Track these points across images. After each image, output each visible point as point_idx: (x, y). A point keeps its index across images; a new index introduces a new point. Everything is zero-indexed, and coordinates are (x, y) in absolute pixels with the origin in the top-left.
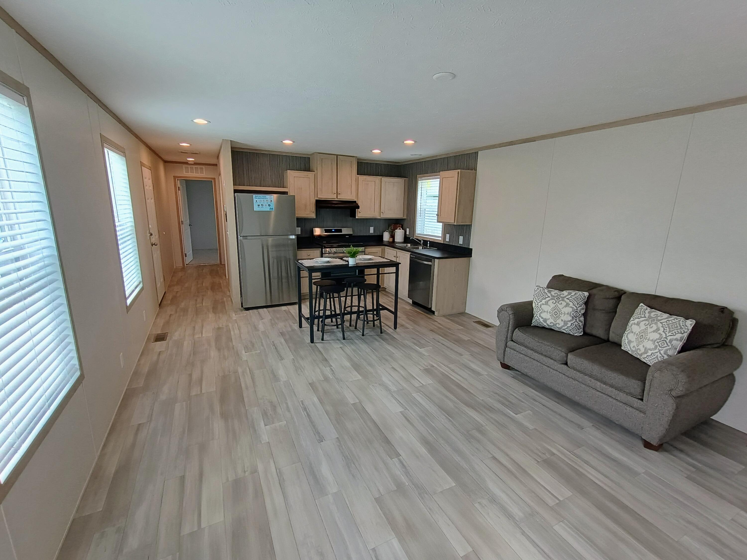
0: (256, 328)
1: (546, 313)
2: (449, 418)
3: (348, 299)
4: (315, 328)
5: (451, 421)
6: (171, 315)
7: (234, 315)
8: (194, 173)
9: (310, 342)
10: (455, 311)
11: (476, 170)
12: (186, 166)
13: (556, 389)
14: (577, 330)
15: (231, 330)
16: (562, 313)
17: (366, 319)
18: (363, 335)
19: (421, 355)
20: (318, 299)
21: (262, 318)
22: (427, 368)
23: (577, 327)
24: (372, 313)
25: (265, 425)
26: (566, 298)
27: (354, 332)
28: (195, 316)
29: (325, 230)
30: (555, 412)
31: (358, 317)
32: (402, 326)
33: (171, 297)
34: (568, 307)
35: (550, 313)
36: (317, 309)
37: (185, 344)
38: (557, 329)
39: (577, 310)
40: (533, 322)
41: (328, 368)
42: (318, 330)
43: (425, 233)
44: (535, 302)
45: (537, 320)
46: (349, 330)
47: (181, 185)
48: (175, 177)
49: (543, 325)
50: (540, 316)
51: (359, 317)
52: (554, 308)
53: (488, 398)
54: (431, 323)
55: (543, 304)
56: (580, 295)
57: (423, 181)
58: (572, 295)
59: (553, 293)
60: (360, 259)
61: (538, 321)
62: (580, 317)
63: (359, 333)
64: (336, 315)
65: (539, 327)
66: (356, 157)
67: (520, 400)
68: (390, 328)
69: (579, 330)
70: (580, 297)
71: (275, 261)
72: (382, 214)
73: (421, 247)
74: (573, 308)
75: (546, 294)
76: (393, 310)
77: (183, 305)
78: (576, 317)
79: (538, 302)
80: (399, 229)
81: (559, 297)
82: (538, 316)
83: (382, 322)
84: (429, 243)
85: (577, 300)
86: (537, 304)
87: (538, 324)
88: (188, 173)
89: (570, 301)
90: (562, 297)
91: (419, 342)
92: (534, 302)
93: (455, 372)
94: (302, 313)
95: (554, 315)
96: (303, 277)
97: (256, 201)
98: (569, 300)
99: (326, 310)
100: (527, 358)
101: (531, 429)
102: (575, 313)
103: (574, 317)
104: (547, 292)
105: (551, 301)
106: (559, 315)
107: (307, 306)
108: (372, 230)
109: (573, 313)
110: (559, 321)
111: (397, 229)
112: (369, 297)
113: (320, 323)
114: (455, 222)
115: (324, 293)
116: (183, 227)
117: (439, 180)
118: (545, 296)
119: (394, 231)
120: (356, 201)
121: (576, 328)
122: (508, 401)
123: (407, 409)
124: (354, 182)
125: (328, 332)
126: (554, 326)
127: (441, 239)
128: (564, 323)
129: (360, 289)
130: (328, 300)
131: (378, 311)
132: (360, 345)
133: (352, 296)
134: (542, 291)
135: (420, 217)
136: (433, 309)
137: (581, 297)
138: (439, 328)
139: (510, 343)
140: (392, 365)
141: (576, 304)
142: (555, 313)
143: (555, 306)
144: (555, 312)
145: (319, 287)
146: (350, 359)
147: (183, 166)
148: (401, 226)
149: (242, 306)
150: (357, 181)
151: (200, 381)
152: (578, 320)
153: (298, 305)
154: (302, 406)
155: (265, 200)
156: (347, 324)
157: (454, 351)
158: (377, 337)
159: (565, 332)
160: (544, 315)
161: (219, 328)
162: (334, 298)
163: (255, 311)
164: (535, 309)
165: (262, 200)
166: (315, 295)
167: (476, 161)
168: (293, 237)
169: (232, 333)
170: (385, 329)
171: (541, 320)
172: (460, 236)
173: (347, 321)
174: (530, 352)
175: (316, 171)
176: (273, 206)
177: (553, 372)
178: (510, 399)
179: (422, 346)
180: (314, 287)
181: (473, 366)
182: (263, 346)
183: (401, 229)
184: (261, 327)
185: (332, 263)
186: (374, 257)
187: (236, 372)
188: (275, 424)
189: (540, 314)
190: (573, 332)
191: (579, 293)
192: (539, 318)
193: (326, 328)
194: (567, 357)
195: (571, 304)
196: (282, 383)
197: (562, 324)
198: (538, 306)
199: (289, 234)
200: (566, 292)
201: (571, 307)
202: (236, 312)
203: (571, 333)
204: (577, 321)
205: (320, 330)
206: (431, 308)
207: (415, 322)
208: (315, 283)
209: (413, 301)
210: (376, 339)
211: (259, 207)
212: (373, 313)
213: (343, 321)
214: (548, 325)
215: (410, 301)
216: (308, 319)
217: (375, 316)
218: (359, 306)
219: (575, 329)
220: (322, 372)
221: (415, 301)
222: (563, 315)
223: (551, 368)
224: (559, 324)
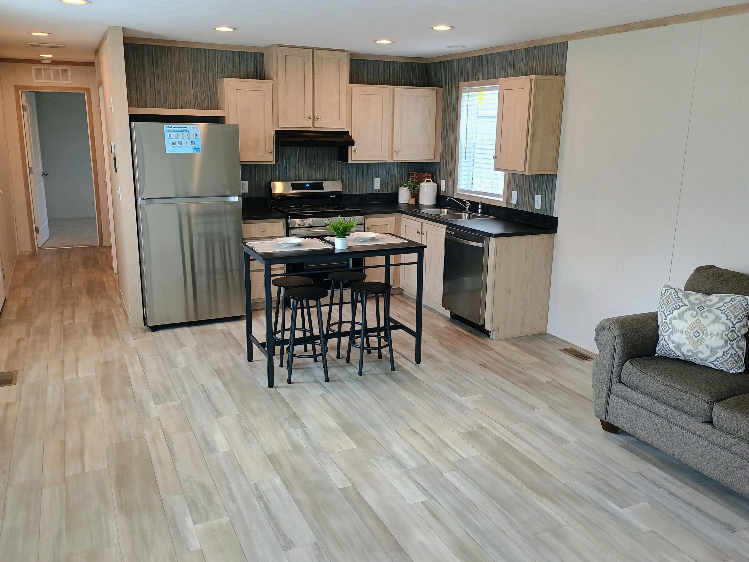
0: (172, 363)
1: (679, 333)
2: (505, 512)
3: (335, 309)
4: (276, 362)
5: (507, 517)
6: (19, 340)
7: (131, 339)
8: (51, 79)
9: (267, 385)
10: (526, 331)
11: (563, 74)
12: (38, 66)
13: (694, 466)
14: (734, 363)
15: (128, 365)
16: (707, 333)
17: (365, 345)
18: (361, 373)
19: (462, 408)
20: (281, 311)
21: (181, 344)
22: (471, 429)
23: (733, 357)
24: (376, 334)
25: (195, 523)
26: (714, 308)
27: (346, 368)
28: (62, 341)
29: (292, 185)
30: (690, 504)
31: (352, 342)
32: (431, 357)
33: (15, 309)
34: (719, 322)
35: (687, 333)
36: (279, 328)
37: (50, 389)
38: (699, 362)
39: (734, 329)
40: (657, 350)
41: (299, 431)
42: (282, 366)
43: (475, 189)
44: (662, 313)
45: (665, 345)
46: (336, 365)
47: (28, 101)
48: (17, 88)
49: (675, 355)
50: (669, 339)
51: (354, 342)
52: (694, 325)
53: (576, 481)
54: (483, 352)
55: (675, 318)
56: (739, 301)
57: (470, 94)
58: (725, 301)
59: (692, 298)
60: (355, 240)
61: (665, 347)
62: (740, 340)
63: (354, 371)
64: (312, 339)
65: (668, 357)
66: (347, 51)
67: (630, 485)
68: (410, 361)
69: (737, 362)
70: (740, 305)
71: (203, 240)
72: (395, 154)
73: (467, 214)
74: (727, 324)
75: (680, 300)
76: (414, 328)
77: (38, 322)
78: (732, 341)
79: (666, 315)
80: (427, 181)
81: (703, 306)
82: (666, 339)
83: (395, 351)
84: (481, 207)
85: (733, 311)
86: (664, 318)
87: (666, 353)
88: (42, 79)
89: (722, 313)
90: (708, 306)
91: (460, 386)
92: (660, 314)
93: (520, 438)
94: (253, 335)
95: (694, 337)
96: (253, 271)
97: (170, 135)
98: (720, 310)
99: (295, 329)
100: (646, 412)
101: (644, 531)
102: (730, 334)
103: (729, 341)
104: (681, 297)
105: (689, 313)
106: (702, 336)
107: (262, 323)
108: (377, 184)
109: (727, 333)
110: (702, 347)
111: (424, 181)
112: (371, 306)
113: (285, 352)
114: (525, 171)
115: (292, 300)
116: (32, 178)
117: (497, 91)
118: (678, 304)
119: (418, 186)
120: (348, 132)
121: (732, 360)
122: (610, 486)
123: (433, 497)
124: (344, 97)
125: (300, 369)
126: (693, 356)
127: (502, 200)
128: (711, 352)
129: (355, 293)
130: (299, 311)
131: (387, 330)
132: (356, 391)
133: (341, 304)
134: (673, 295)
135: (465, 160)
136: (487, 327)
137: (742, 305)
138: (497, 361)
139: (617, 387)
140: (411, 426)
141: (733, 317)
142: (695, 334)
143: (696, 321)
144: (695, 332)
145: (282, 288)
146: (337, 415)
147: (32, 67)
148: (431, 175)
149: (145, 323)
150: (350, 95)
151: (82, 453)
152: (735, 346)
153: (245, 321)
154: (255, 492)
155: (185, 133)
156: (332, 354)
157: (521, 401)
158: (385, 378)
159: (712, 366)
160: (676, 337)
161: (106, 363)
162: (308, 307)
163: (169, 332)
164: (661, 326)
165: (180, 133)
166: (276, 303)
167: (564, 58)
168: (234, 199)
169: (130, 370)
170: (400, 363)
171: (672, 346)
172: (537, 194)
173: (332, 348)
174: (650, 402)
175: (275, 78)
176: (199, 144)
177: (688, 437)
178: (612, 483)
179: (463, 392)
180: (274, 289)
181: (553, 427)
182: (185, 392)
183: (431, 180)
184: (181, 360)
185: (305, 247)
186: (379, 235)
187: (140, 437)
188: (210, 522)
189: (669, 336)
190: (727, 366)
191: (738, 299)
192: (668, 341)
193: (296, 361)
194: (712, 409)
195: (723, 318)
196: (220, 454)
197: (707, 353)
198: (666, 320)
199: (228, 192)
200: (716, 296)
201: (724, 323)
202: (134, 333)
203: (723, 368)
204: (733, 348)
205: (285, 364)
206: (483, 325)
207: (454, 351)
208: (275, 283)
209: (451, 313)
210: (383, 381)
211: (175, 147)
212: (379, 334)
213: (325, 349)
214: (683, 354)
215: (447, 313)
216: (263, 345)
217: (382, 340)
218: (353, 323)
219: (731, 362)
220: (289, 437)
221: (454, 314)
222: (709, 336)
223: (685, 429)
224: (702, 352)
